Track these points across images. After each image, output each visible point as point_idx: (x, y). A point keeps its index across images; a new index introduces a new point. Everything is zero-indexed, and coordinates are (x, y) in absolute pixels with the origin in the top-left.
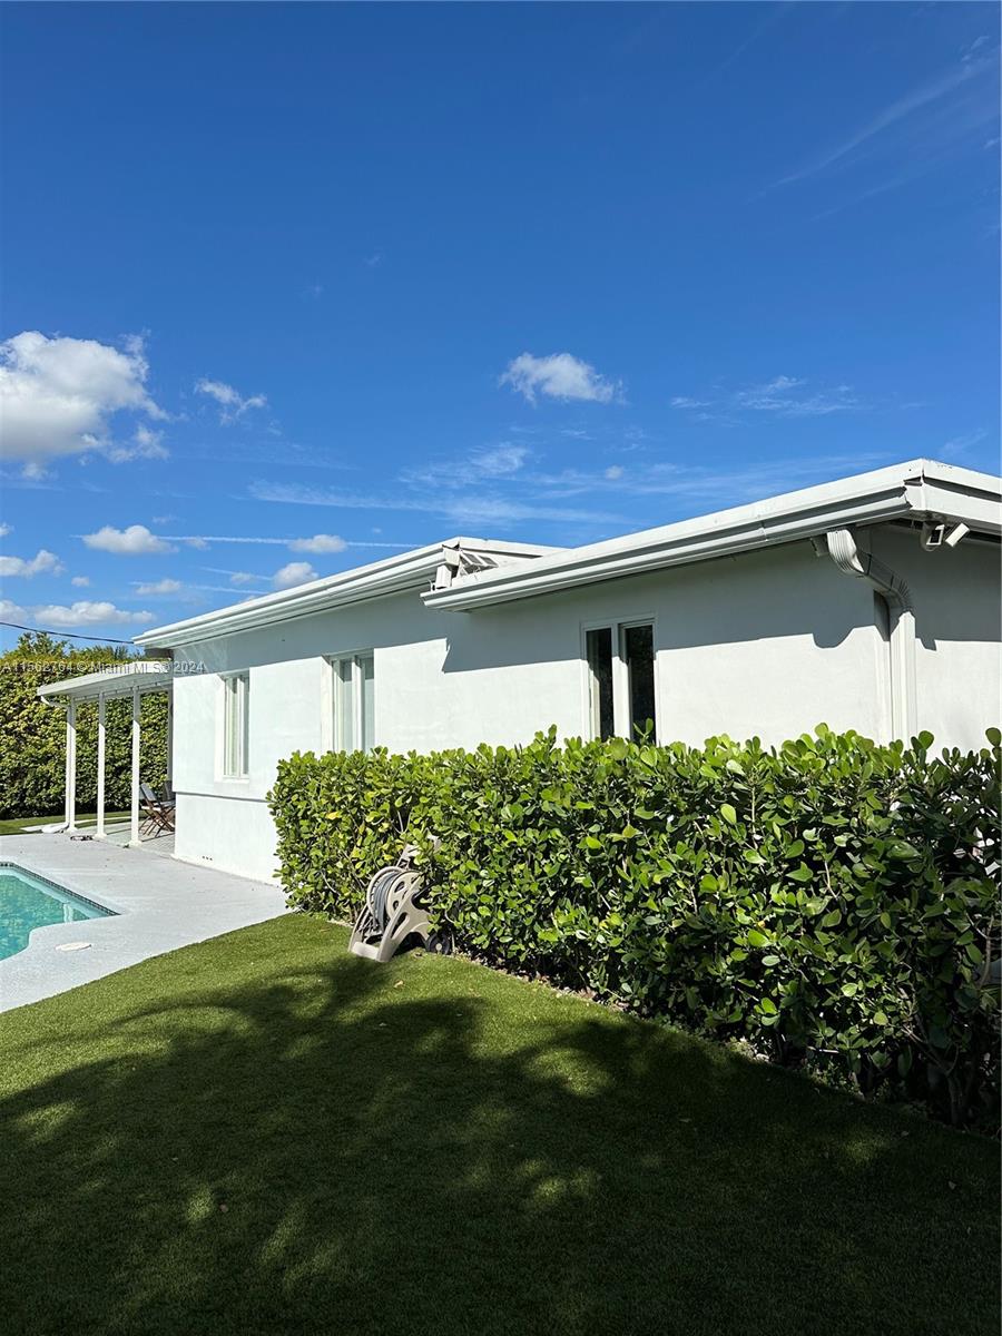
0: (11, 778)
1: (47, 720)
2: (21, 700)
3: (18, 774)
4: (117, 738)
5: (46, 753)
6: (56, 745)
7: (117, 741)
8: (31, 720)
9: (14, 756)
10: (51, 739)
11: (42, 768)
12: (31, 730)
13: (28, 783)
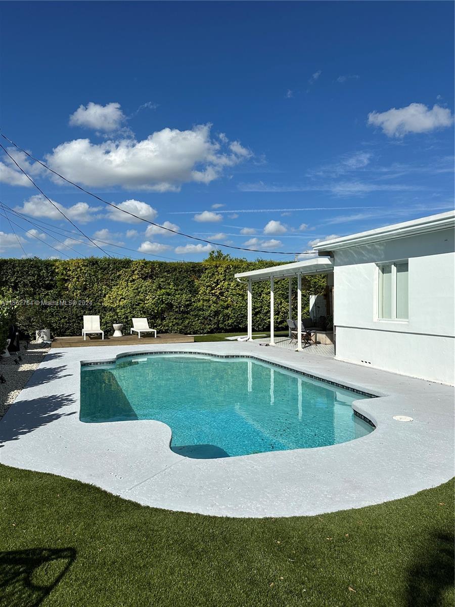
0: (214, 315)
1: (228, 290)
2: (218, 280)
3: (217, 313)
4: (256, 298)
5: (228, 304)
6: (231, 301)
7: (256, 300)
8: (221, 289)
9: (215, 305)
10: (229, 298)
11: (226, 311)
12: (222, 294)
13: (220, 317)
